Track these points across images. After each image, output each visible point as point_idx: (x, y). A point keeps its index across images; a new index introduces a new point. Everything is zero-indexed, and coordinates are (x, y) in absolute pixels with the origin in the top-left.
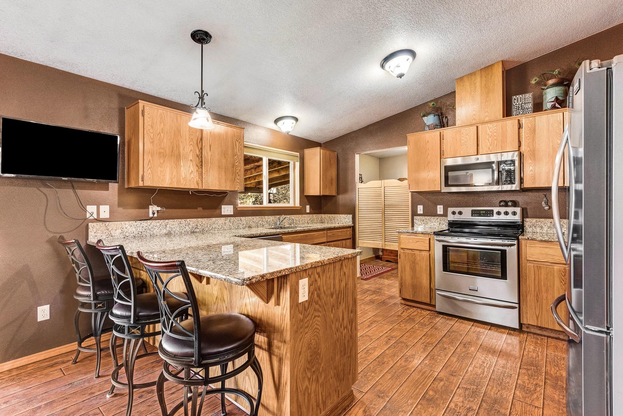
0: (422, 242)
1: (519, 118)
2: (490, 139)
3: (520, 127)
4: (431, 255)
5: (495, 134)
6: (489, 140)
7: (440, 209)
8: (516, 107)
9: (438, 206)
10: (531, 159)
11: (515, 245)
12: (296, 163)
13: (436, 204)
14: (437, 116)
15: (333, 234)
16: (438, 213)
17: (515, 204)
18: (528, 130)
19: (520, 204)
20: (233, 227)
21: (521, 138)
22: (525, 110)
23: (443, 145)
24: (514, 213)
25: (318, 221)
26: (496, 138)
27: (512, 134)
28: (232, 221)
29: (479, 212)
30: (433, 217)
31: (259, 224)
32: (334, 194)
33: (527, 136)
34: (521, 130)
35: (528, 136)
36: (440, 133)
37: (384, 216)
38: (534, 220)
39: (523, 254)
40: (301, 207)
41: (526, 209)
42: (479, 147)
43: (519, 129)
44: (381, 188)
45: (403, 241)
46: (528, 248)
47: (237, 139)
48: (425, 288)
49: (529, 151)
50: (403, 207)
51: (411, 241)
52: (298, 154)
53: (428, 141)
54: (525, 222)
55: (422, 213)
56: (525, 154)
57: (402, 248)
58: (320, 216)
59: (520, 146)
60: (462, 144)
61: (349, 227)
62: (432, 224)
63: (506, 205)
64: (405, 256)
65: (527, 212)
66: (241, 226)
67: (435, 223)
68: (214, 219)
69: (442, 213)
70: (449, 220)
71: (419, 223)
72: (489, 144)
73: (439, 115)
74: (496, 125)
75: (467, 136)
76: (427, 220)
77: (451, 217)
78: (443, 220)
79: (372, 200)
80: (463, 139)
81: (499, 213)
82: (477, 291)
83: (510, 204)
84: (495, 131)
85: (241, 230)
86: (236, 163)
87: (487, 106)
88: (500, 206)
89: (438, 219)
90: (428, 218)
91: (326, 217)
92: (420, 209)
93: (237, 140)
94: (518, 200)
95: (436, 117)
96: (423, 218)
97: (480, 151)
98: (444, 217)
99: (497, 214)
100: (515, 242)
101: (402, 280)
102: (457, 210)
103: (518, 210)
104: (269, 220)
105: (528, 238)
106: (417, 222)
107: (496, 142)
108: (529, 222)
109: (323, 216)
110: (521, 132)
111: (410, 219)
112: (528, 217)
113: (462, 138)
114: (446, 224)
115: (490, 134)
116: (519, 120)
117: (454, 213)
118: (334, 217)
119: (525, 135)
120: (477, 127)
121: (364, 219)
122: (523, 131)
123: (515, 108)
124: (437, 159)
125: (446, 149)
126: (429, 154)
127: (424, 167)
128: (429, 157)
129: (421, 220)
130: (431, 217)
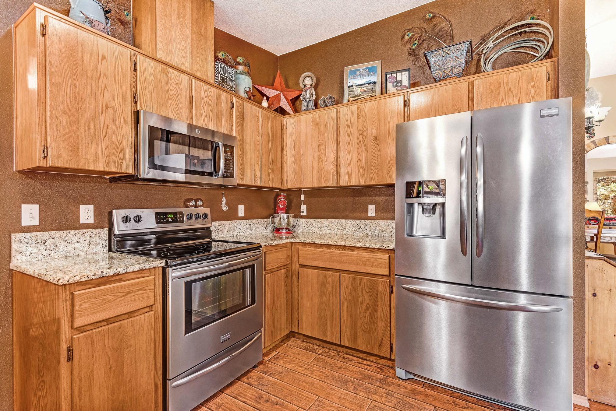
0: (139, 290)
2: (205, 108)
3: (231, 106)
7: (86, 213)
9: (82, 207)
10: (241, 151)
13: (75, 203)
16: (83, 221)
18: (239, 114)
22: (229, 87)
23: (135, 82)
26: (211, 108)
27: (226, 112)
30: (72, 232)
34: (232, 110)
35: (239, 122)
42: (192, 112)
51: (110, 297)
60: (171, 97)
62: (70, 247)
67: (77, 245)
69: (93, 220)
70: (115, 233)
71: (30, 249)
72: (204, 113)
74: (211, 90)
76: (56, 240)
77: (121, 229)
78: (98, 235)
83: (200, 203)
89: (86, 235)
92: (30, 215)
97: (194, 120)
98: (98, 230)
102: (132, 213)
103: (208, 211)
106: (24, 249)
107: (211, 114)
114: (103, 242)
115: (205, 100)
116: (231, 98)
117: (126, 219)
120: (190, 80)
122: (234, 113)
124: (125, 106)
125: (142, 93)
126: (106, 87)
127: (95, 113)
128: (107, 95)
129: (39, 241)
130: (68, 231)
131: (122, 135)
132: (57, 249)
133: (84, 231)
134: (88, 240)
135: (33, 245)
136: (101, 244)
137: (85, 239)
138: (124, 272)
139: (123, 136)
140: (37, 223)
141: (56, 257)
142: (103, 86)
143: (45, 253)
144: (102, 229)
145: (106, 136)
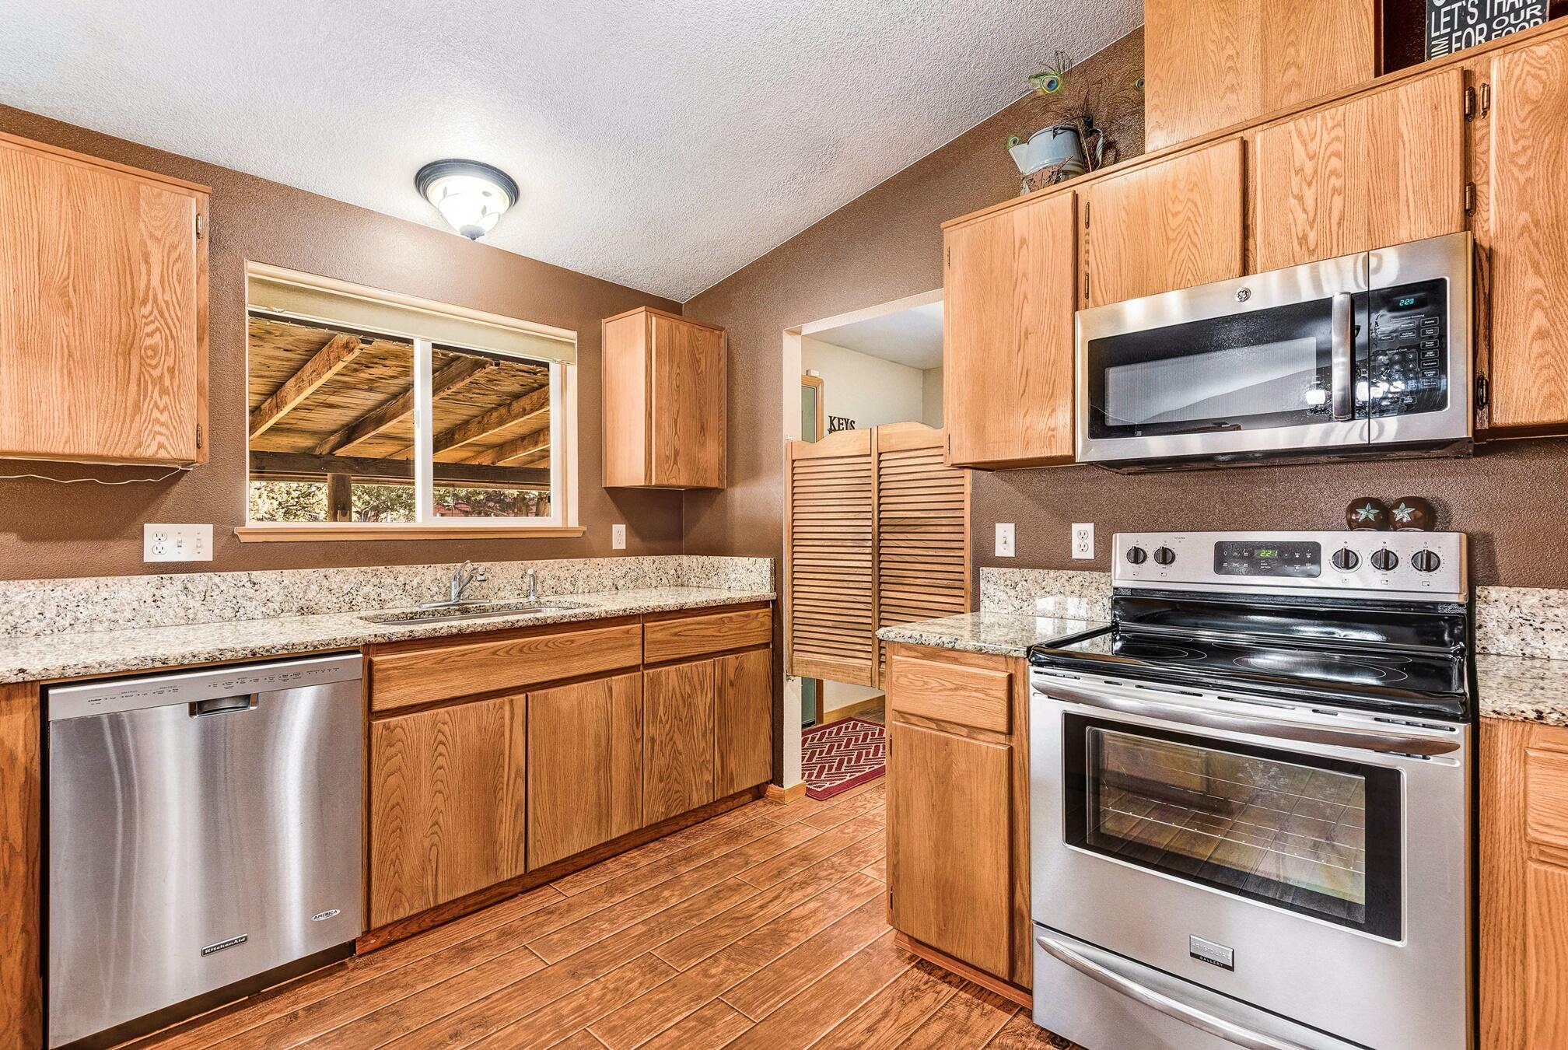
0: (977, 690)
1: (1468, 64)
2: (1309, 195)
3: (1473, 108)
4: (1016, 755)
5: (1335, 163)
6: (1300, 199)
7: (1082, 539)
8: (1450, 13)
9: (1076, 528)
10: (1538, 273)
11: (1456, 747)
12: (569, 368)
13: (1068, 518)
14: (1068, 135)
15: (676, 634)
16: (1076, 554)
17: (1428, 516)
18: (1523, 114)
19: (1456, 515)
20: (203, 614)
21: (1476, 170)
22: (1501, 22)
23: (1087, 252)
24: (1428, 562)
25: (664, 581)
26: (1335, 182)
27: (1428, 154)
28: (201, 588)
29: (1251, 555)
30: (1052, 573)
31: (360, 599)
32: (715, 484)
33: (1513, 148)
34: (1478, 123)
35: (1525, 149)
36: (1076, 197)
37: (876, 563)
38: (1532, 598)
39: (1503, 804)
40: (585, 528)
41: (1487, 538)
42: (1251, 241)
43: (1468, 117)
44: (868, 459)
45: (903, 681)
46: (1533, 770)
47: (158, 234)
48: (987, 905)
49: (1525, 229)
50: (944, 529)
51: (933, 682)
52: (574, 334)
53: (1023, 242)
54: (1480, 605)
55: (1009, 552)
56: (1502, 249)
57: (899, 712)
58: (671, 562)
59: (1469, 212)
60: (1171, 235)
61: (764, 604)
62: (1051, 600)
63: (1385, 521)
64: (911, 745)
65: (1490, 556)
66: (252, 608)
68: (86, 584)
69: (1089, 555)
70: (1117, 584)
71: (999, 593)
72: (1301, 217)
73: (1075, 131)
74: (1339, 117)
75: (1196, 196)
76: (1030, 585)
77: (1124, 575)
78: (1095, 585)
79: (838, 502)
80: (1178, 207)
81: (1346, 560)
82: (1231, 969)
83: (1403, 514)
84: (1338, 146)
85: (257, 627)
86: (151, 335)
87: (1292, 37)
88: (1353, 525)
89: (1074, 581)
90: (1032, 574)
91: (694, 565)
92: (1005, 539)
93: (152, 236)
94: (1444, 497)
95: (1066, 138)
96: (1016, 574)
97: (1259, 255)
98: (1095, 574)
99: (1336, 563)
100: (1459, 732)
101: (896, 853)
102: (1150, 542)
103: (1448, 546)
104: (416, 581)
105: (1540, 716)
106: (992, 591)
107: (1338, 201)
108: (1501, 604)
109: (685, 560)
110: (1478, 135)
111: (967, 577)
112: (1494, 581)
113: (1170, 205)
114: (1104, 601)
115: (1309, 169)
116: (1467, 76)
117: (1137, 556)
118: (716, 564)
119: (1502, 145)
120: (1244, 145)
121: (811, 576)
122: (1492, 131)
123: (1443, 20)
124: (1060, 316)
125: (1098, 267)
126: (1025, 297)
127: (1009, 356)
128: (1028, 309)
129: (1008, 582)
130: (1046, 571)
131: (1053, 379)
132: (1032, 601)
133: (1071, 573)
134: (1076, 592)
135: (1002, 588)
136: (1101, 604)
137: (1073, 588)
138: (950, 646)
139: (1055, 381)
140: (1011, 554)
141: (1030, 613)
142: (1022, 297)
143: (1017, 603)
144: (1102, 574)
145: (1024, 392)
